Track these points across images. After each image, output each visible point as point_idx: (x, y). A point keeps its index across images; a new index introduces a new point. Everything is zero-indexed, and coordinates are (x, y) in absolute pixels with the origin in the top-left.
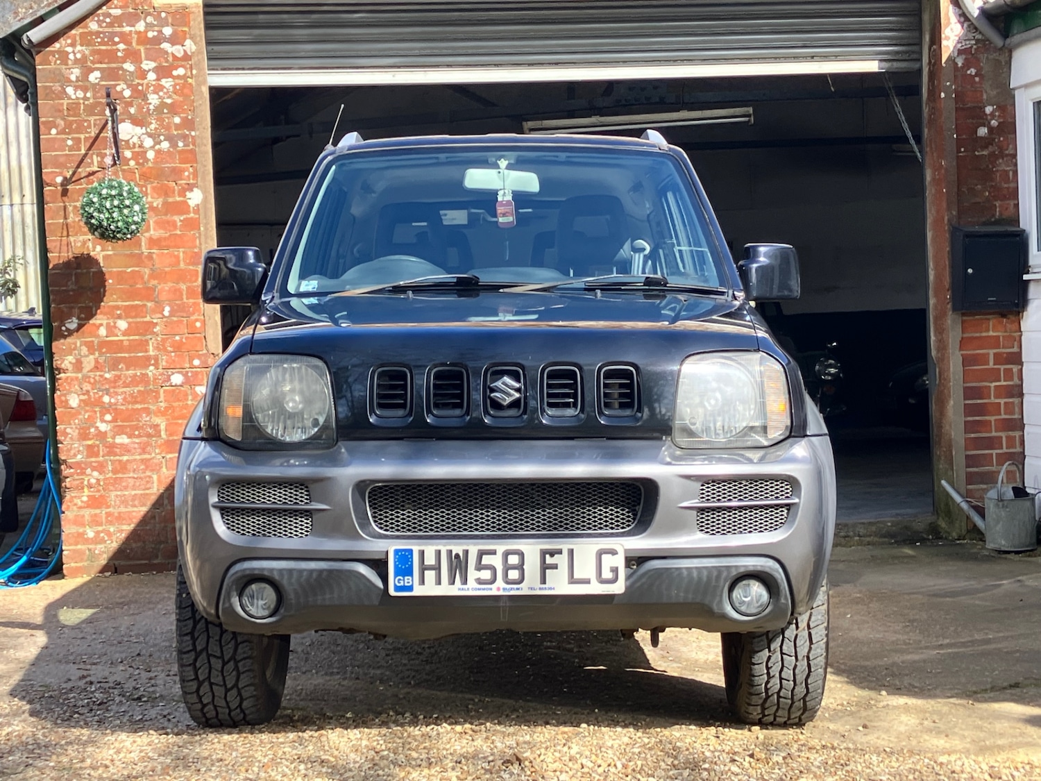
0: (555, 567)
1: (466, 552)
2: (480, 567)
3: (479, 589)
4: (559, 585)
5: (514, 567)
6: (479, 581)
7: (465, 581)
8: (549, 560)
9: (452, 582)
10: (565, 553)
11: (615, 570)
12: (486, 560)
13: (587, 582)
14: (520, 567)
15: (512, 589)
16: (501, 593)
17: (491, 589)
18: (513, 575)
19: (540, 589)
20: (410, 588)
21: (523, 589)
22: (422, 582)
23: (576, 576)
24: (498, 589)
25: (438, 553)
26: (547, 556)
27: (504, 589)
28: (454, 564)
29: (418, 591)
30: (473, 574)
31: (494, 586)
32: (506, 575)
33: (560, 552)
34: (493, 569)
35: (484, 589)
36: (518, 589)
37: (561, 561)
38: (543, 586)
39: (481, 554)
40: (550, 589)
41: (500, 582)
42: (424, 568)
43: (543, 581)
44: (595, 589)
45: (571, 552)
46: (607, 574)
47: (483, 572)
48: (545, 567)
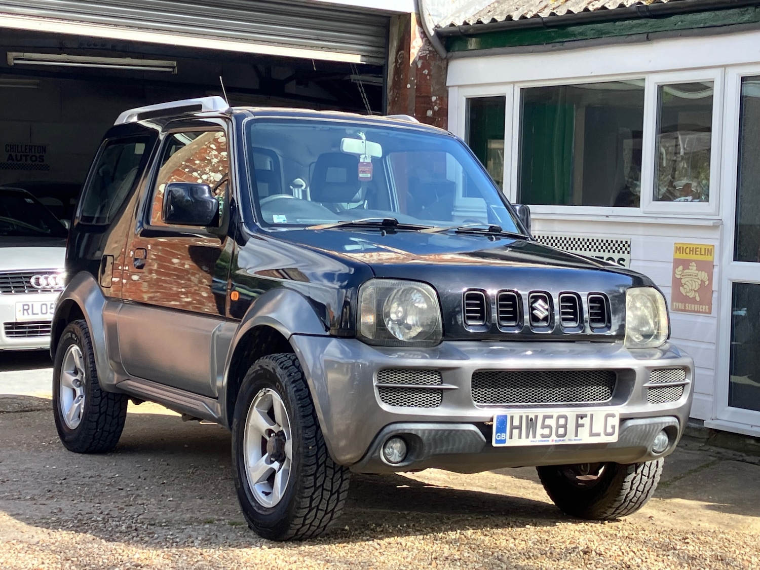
0: (582, 426)
1: (536, 417)
2: (543, 427)
3: (542, 441)
4: (584, 438)
5: (562, 426)
6: (543, 436)
7: (534, 437)
8: (580, 421)
9: (527, 437)
10: (589, 416)
11: (613, 427)
12: (548, 422)
13: (598, 435)
14: (565, 426)
15: (560, 440)
16: (554, 443)
17: (548, 441)
18: (561, 431)
19: (575, 440)
20: (504, 441)
21: (566, 441)
22: (511, 437)
23: (594, 431)
24: (553, 441)
25: (521, 417)
26: (579, 419)
27: (556, 441)
28: (529, 425)
29: (509, 443)
30: (539, 431)
31: (550, 439)
32: (557, 431)
33: (586, 416)
34: (550, 427)
35: (545, 441)
36: (563, 440)
37: (586, 421)
38: (576, 438)
39: (545, 417)
40: (581, 440)
41: (554, 437)
42: (513, 428)
43: (576, 435)
44: (603, 439)
45: (592, 416)
46: (609, 430)
47: (545, 429)
48: (578, 426)
